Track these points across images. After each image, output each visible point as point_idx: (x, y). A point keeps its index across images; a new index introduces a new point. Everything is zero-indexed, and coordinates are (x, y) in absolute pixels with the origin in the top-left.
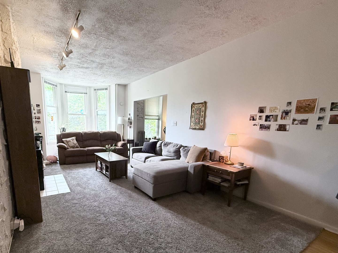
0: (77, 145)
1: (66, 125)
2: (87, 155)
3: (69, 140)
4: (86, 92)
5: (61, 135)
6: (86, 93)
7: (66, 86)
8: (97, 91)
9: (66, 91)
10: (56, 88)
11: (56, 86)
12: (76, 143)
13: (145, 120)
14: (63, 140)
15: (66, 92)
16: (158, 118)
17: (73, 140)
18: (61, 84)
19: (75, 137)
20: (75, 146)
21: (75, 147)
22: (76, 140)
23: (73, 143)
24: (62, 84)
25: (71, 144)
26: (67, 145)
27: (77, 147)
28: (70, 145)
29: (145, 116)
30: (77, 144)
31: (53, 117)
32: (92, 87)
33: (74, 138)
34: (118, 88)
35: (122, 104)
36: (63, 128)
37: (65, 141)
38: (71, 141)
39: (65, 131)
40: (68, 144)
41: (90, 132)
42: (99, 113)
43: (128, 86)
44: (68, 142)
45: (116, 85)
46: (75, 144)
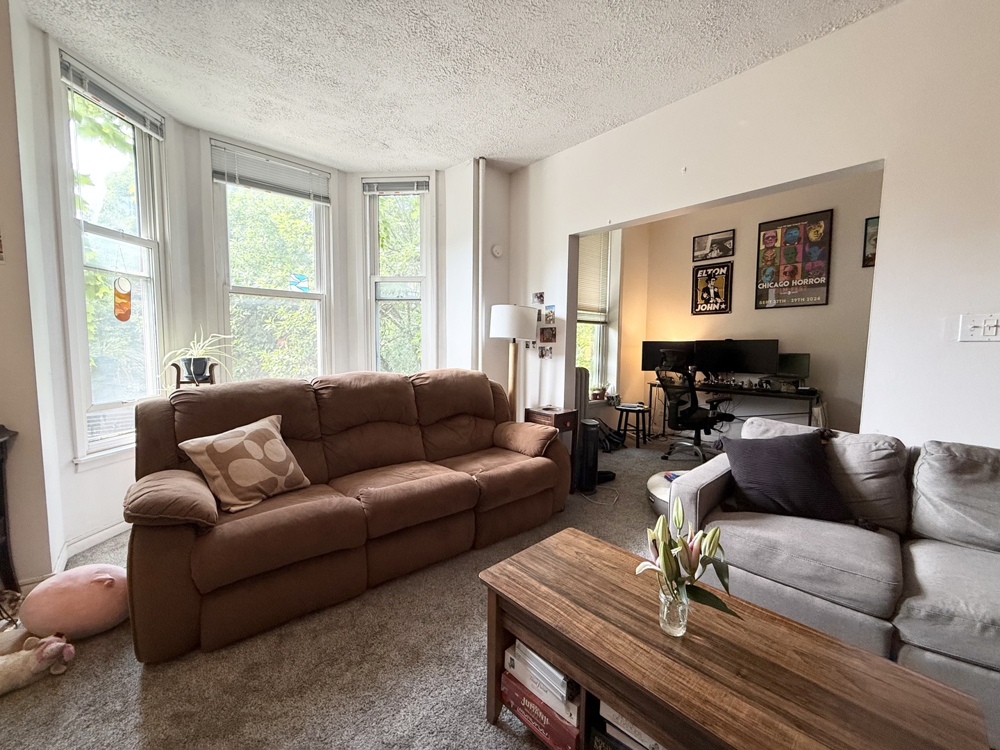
0: (289, 474)
1: (219, 342)
2: (369, 540)
3: (235, 442)
4: (326, 195)
5: (173, 408)
6: (327, 199)
7: (219, 144)
8: (377, 193)
9: (218, 168)
10: (154, 142)
11: (159, 129)
12: (288, 461)
13: (578, 324)
14: (189, 445)
15: (217, 174)
16: (602, 319)
17: (261, 438)
18: (188, 129)
19: (274, 418)
20: (282, 480)
21: (276, 491)
22: (282, 433)
23: (266, 462)
24: (198, 130)
25: (250, 472)
26: (220, 481)
27: (293, 489)
28: (239, 482)
29: (578, 311)
30: (293, 466)
31: (129, 294)
32: (352, 174)
33: (268, 424)
34: (486, 175)
35: (498, 250)
36: (193, 357)
37: (200, 453)
38: (252, 447)
39: (210, 380)
40: (227, 478)
41: (364, 384)
42: (386, 290)
43: (533, 172)
44: (222, 459)
45: (477, 162)
46: (279, 468)
